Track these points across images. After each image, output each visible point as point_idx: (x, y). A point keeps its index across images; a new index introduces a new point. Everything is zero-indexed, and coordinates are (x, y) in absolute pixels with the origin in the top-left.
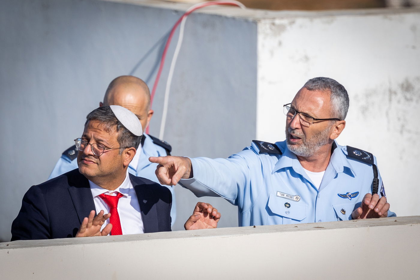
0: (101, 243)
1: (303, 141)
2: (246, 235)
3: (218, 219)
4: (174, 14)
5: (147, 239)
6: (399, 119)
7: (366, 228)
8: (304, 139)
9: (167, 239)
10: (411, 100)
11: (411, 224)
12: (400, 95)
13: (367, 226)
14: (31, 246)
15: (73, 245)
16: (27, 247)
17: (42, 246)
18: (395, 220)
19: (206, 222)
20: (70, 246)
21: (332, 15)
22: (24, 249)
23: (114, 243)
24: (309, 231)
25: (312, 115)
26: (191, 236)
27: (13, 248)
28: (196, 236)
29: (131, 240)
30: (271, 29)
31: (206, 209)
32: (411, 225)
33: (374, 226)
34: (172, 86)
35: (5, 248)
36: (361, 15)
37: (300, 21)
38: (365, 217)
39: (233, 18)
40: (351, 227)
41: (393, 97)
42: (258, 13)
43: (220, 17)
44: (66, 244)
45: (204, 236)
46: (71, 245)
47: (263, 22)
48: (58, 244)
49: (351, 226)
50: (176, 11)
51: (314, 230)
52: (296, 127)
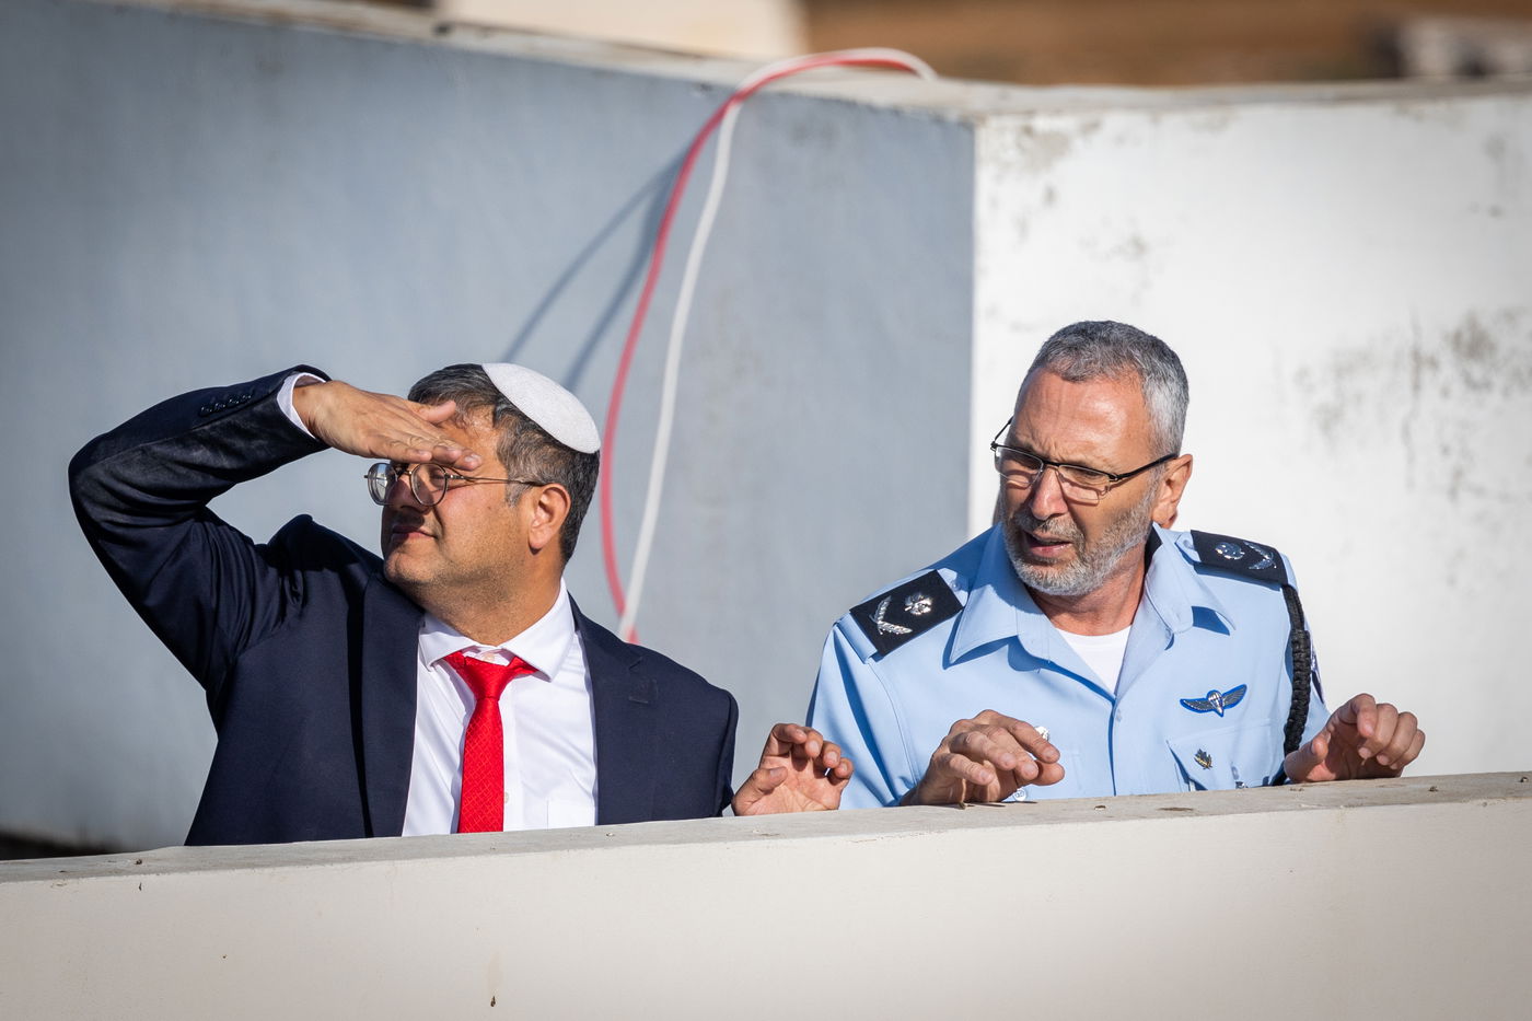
0: (451, 859)
1: (1077, 548)
2: (934, 834)
3: (843, 779)
4: (697, 95)
5: (604, 845)
6: (1445, 450)
7: (1335, 812)
8: (1082, 542)
9: (671, 846)
10: (1487, 385)
11: (1484, 801)
12: (1449, 370)
13: (1337, 806)
14: (216, 866)
15: (356, 864)
16: (205, 870)
18: (1429, 786)
19: (802, 792)
20: (345, 865)
21: (1222, 103)
22: (194, 875)
23: (493, 858)
24: (1143, 820)
25: (1098, 464)
26: (749, 836)
27: (157, 872)
28: (767, 835)
29: (550, 849)
30: (1019, 146)
31: (803, 745)
32: (1485, 804)
33: (1362, 805)
34: (688, 337)
35: (129, 873)
36: (1321, 101)
37: (1115, 122)
39: (896, 112)
40: (1283, 810)
41: (1427, 375)
42: (977, 96)
43: (849, 105)
44: (331, 861)
45: (794, 836)
46: (351, 864)
47: (993, 123)
48: (307, 860)
49: (1281, 807)
50: (705, 87)
51: (1161, 820)
52: (1053, 510)
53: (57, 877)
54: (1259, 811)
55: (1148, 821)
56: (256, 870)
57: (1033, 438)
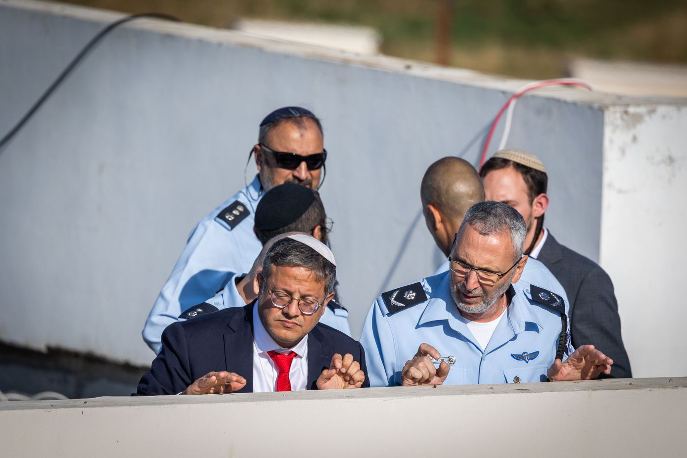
1: (483, 298)
2: (418, 398)
7: (587, 392)
8: (485, 296)
13: (589, 390)
15: (174, 405)
16: (110, 406)
17: (130, 405)
18: (629, 382)
20: (169, 406)
22: (105, 409)
24: (506, 394)
25: (493, 269)
26: (342, 397)
27: (90, 407)
28: (349, 397)
30: (622, 119)
32: (651, 390)
33: (599, 390)
35: (80, 407)
38: (588, 378)
40: (566, 391)
44: (164, 404)
45: (359, 397)
46: (172, 405)
48: (153, 403)
49: (566, 389)
51: (514, 394)
52: (475, 287)
53: (49, 408)
54: (556, 391)
55: (508, 394)
56: (132, 407)
57: (467, 257)
